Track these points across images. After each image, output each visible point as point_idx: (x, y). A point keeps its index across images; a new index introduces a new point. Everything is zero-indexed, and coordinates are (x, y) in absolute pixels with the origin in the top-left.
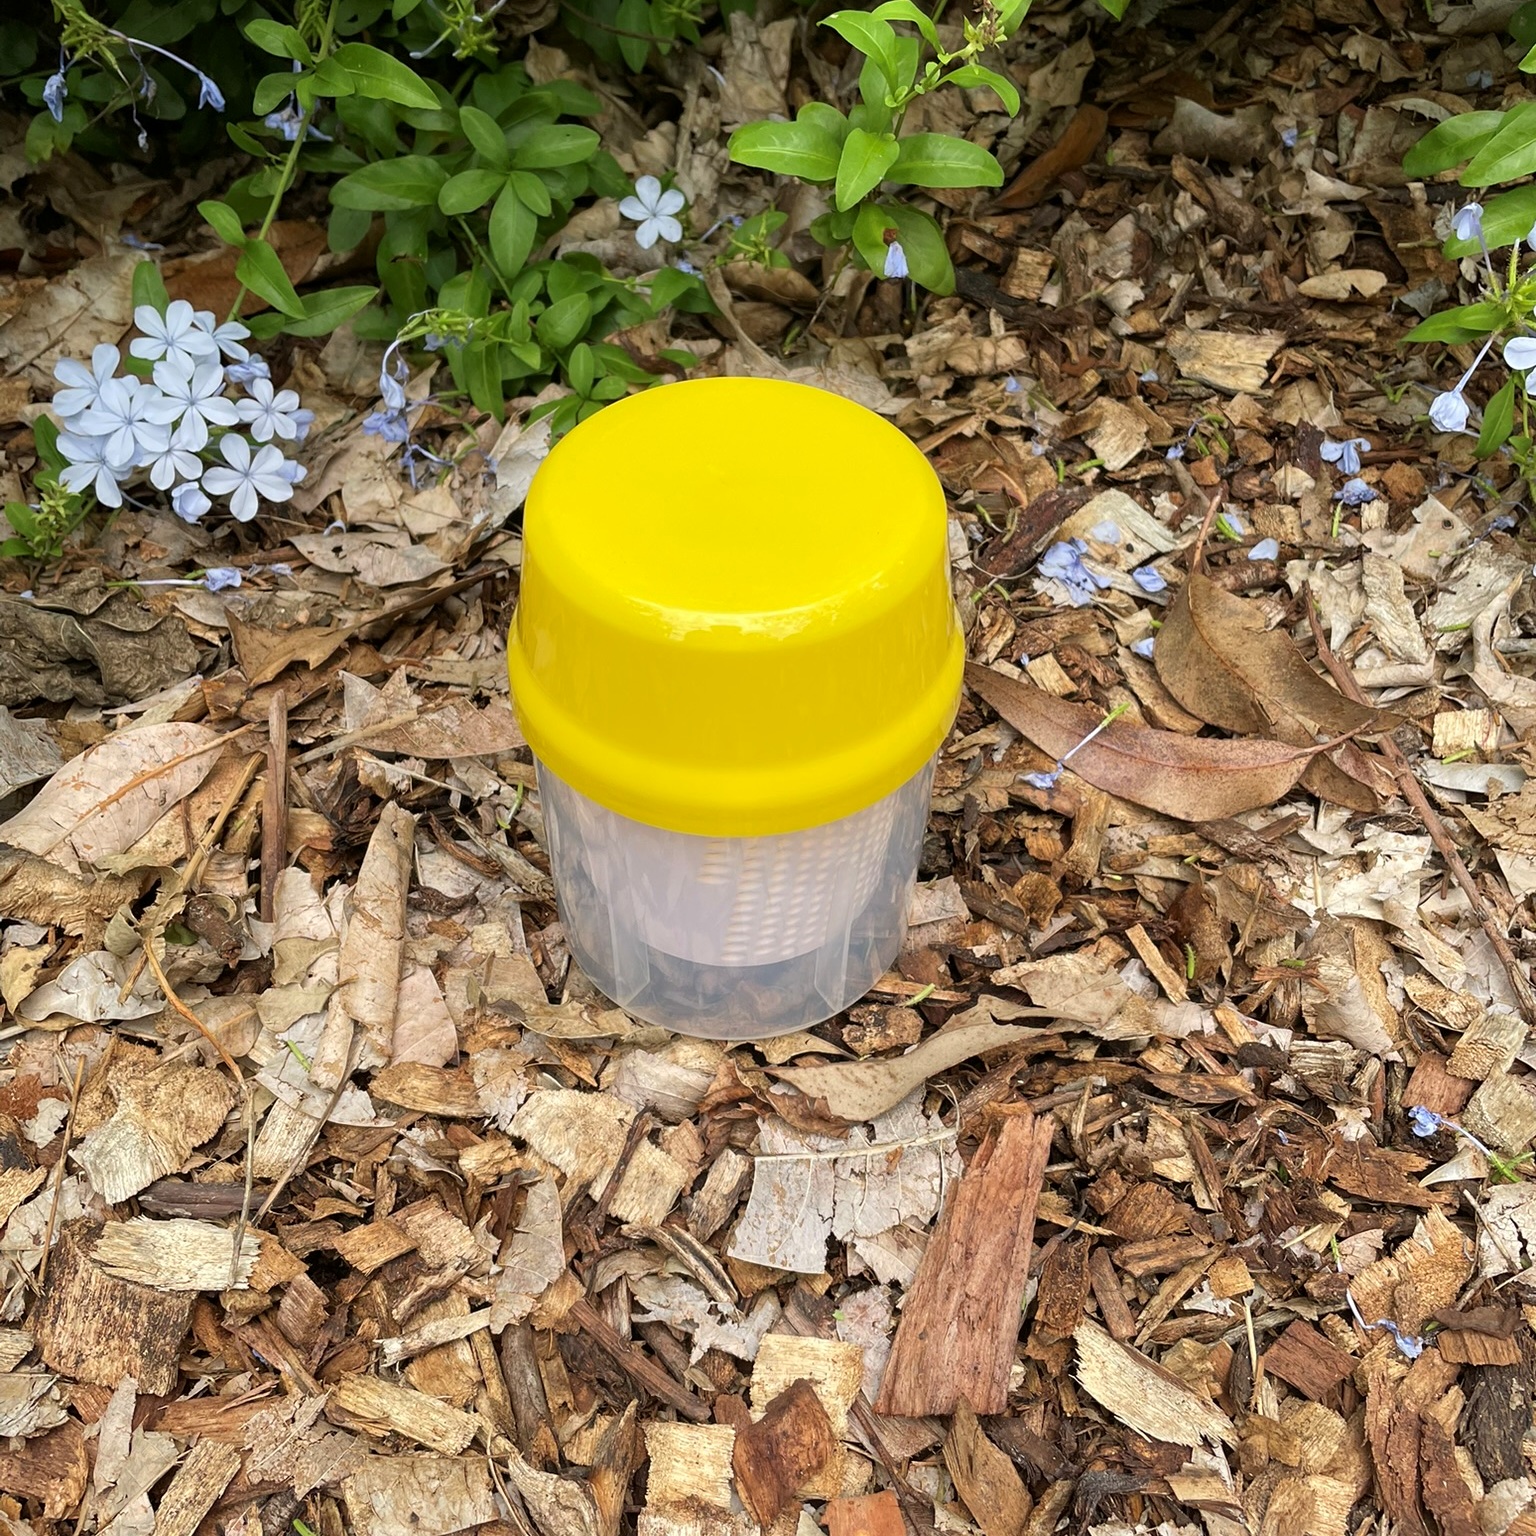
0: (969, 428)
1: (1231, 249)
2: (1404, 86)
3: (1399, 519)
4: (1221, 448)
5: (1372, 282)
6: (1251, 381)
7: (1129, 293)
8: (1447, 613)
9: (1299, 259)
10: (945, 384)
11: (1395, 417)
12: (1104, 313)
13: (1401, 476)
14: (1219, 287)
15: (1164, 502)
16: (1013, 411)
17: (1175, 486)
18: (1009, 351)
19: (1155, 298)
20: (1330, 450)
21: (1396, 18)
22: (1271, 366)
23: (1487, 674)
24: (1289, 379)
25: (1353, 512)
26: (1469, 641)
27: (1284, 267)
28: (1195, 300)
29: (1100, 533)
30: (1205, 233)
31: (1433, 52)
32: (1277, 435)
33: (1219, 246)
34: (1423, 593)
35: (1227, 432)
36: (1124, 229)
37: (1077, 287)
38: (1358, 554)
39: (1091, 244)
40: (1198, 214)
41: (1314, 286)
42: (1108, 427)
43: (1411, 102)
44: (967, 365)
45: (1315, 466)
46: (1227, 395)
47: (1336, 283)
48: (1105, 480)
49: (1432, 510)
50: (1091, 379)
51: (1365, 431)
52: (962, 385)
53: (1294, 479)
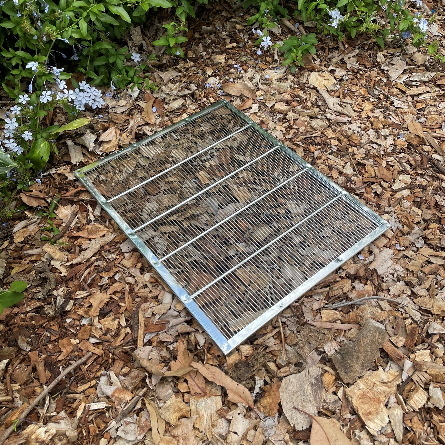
0: (191, 74)
1: (215, 45)
2: (231, 18)
3: (246, 71)
4: (222, 69)
5: (235, 45)
6: (223, 60)
7: (204, 53)
8: (254, 81)
9: (225, 44)
10: (185, 70)
11: (242, 60)
12: (202, 57)
13: (245, 67)
14: (215, 50)
15: (217, 77)
16: (195, 71)
17: (218, 75)
18: (192, 64)
19: (208, 53)
20: (235, 66)
21: (227, 8)
22: (225, 58)
23: (260, 86)
24: (228, 59)
25: (240, 72)
26: (257, 84)
27: (223, 45)
28: (213, 52)
29: (211, 82)
30: (212, 43)
31: (234, 12)
32: (229, 66)
33: (214, 45)
34: (251, 79)
35: (223, 67)
36: (200, 45)
37: (197, 54)
38: (242, 77)
39: (197, 48)
40: (210, 41)
41: (227, 47)
42: (208, 70)
43: (233, 20)
44: (187, 67)
45: (234, 68)
46: (221, 63)
47: (230, 46)
48: (209, 76)
49: (249, 70)
50: (203, 65)
51: (239, 63)
52: (187, 70)
53: (232, 70)
